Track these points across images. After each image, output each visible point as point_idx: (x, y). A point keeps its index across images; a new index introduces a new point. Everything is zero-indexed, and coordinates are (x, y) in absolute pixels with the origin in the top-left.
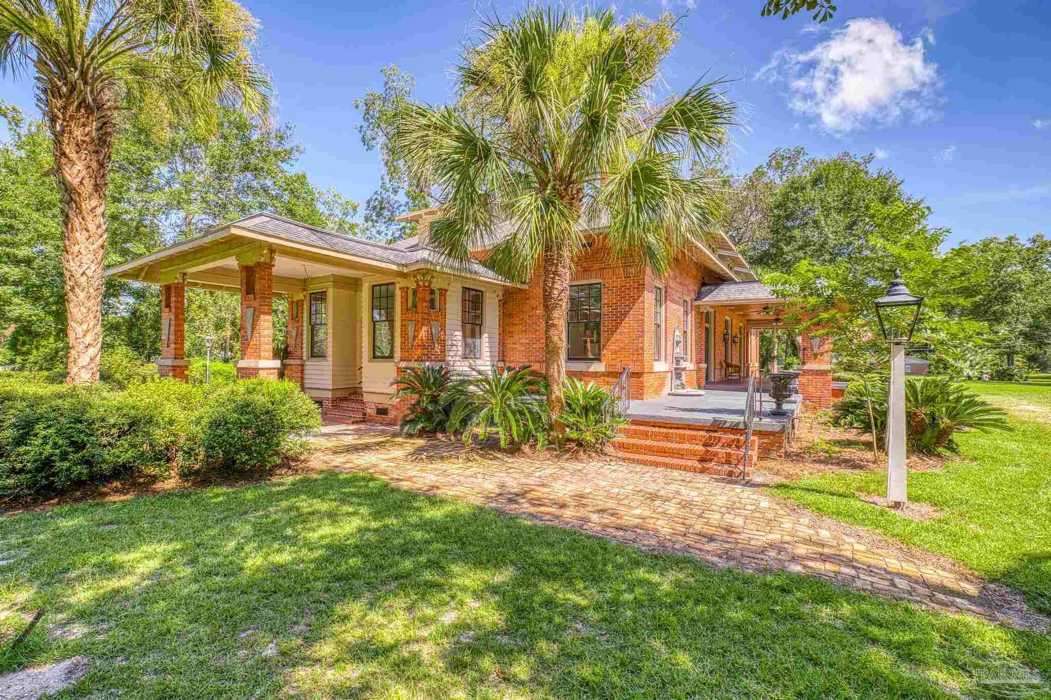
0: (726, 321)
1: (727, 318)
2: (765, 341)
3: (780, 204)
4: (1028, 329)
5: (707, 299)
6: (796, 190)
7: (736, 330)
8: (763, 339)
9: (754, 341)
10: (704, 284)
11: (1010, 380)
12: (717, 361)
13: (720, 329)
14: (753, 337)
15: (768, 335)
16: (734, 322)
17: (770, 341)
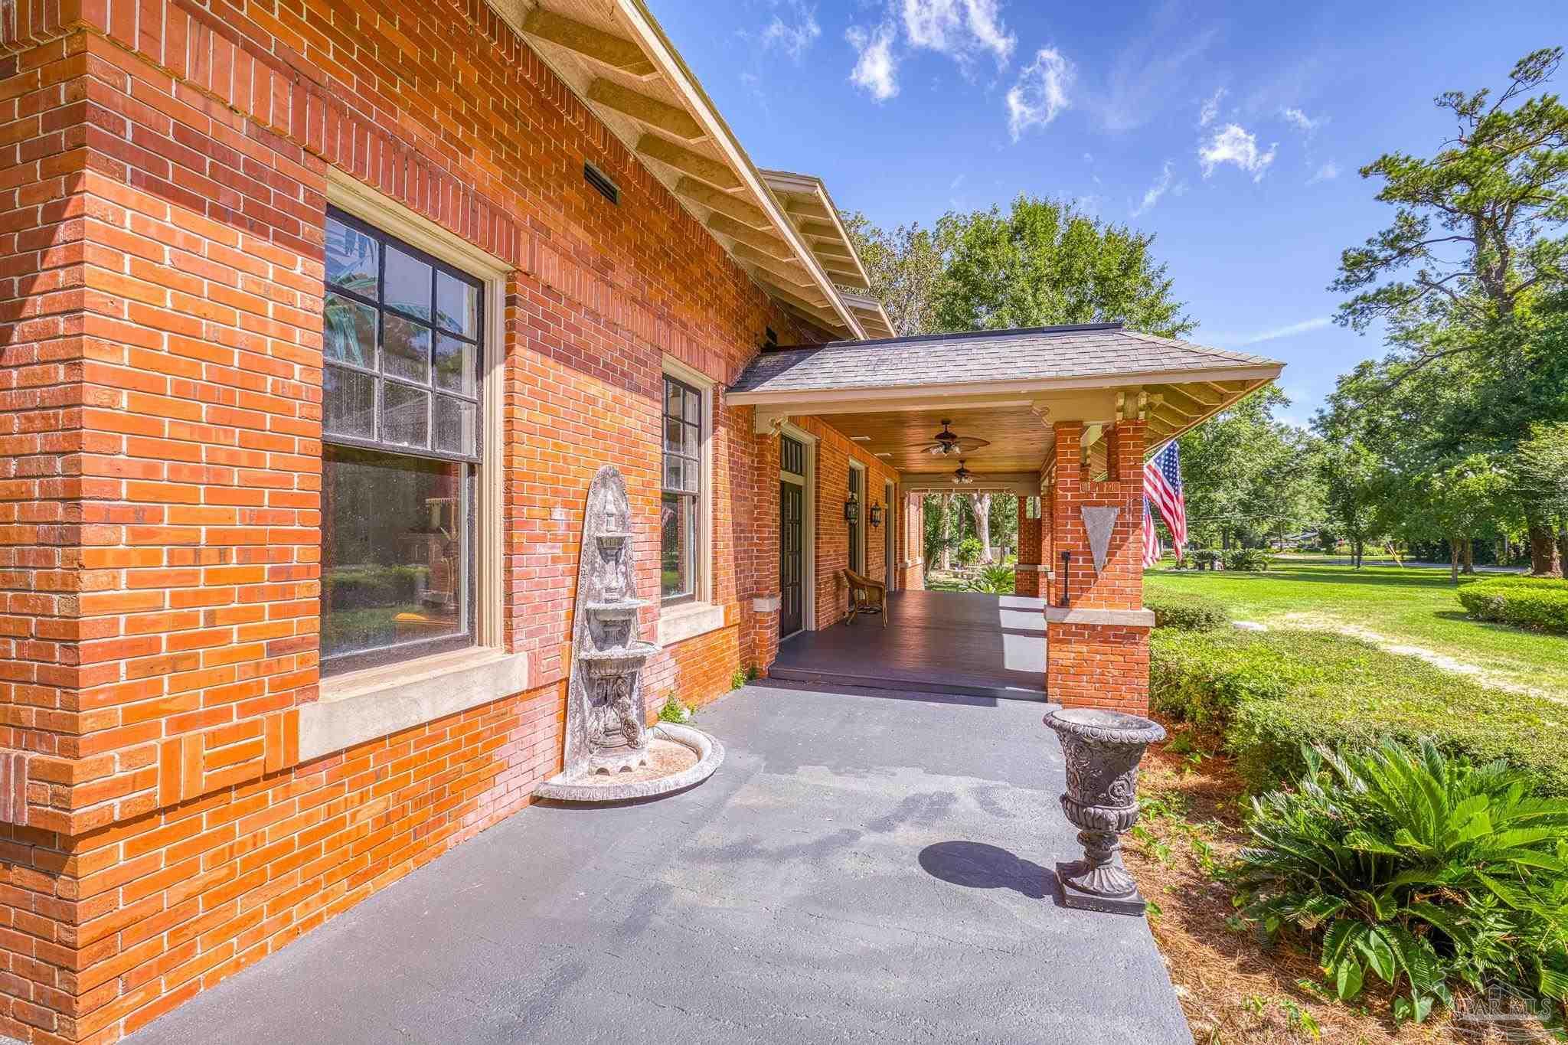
0: (853, 472)
1: (854, 463)
2: (932, 514)
3: (957, 270)
4: (1246, 497)
5: (767, 386)
6: (984, 245)
7: (876, 495)
8: (928, 508)
9: (914, 517)
10: (769, 349)
11: (1248, 569)
12: (827, 575)
13: (835, 489)
14: (913, 508)
15: (934, 502)
16: (873, 471)
17: (938, 509)
